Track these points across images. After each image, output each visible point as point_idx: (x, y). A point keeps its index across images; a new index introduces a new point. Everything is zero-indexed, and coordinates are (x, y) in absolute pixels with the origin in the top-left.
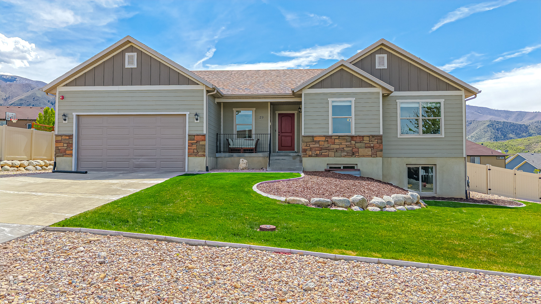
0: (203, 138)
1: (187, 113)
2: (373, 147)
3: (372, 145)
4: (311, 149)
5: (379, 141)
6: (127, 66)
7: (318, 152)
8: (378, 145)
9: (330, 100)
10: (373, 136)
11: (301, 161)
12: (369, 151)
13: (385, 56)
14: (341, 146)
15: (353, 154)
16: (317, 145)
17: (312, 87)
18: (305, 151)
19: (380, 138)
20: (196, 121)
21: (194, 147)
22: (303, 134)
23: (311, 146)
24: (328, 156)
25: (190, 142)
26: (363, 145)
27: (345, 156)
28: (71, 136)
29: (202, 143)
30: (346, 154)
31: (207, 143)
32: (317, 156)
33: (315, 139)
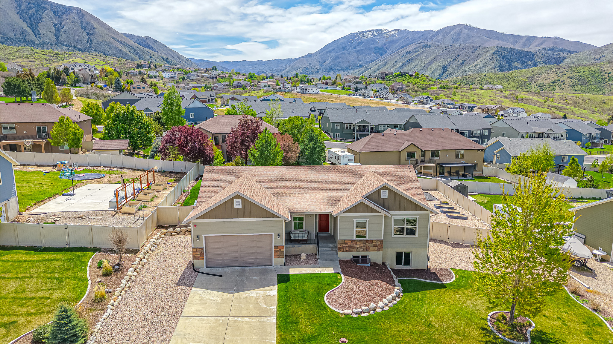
0: (283, 247)
1: (273, 234)
2: (378, 246)
3: (377, 245)
4: (343, 247)
5: (382, 243)
6: (235, 207)
7: (347, 249)
8: (380, 245)
9: (355, 219)
10: (378, 240)
11: (337, 254)
12: (375, 248)
13: (387, 191)
14: (360, 246)
15: (367, 250)
16: (347, 246)
17: (344, 213)
18: (340, 248)
19: (382, 241)
20: (278, 238)
21: (278, 253)
22: (339, 239)
23: (343, 246)
24: (352, 251)
25: (275, 250)
26: (372, 245)
27: (363, 251)
28: (202, 249)
29: (282, 250)
30: (363, 250)
31: (284, 250)
32: (347, 251)
33: (346, 242)
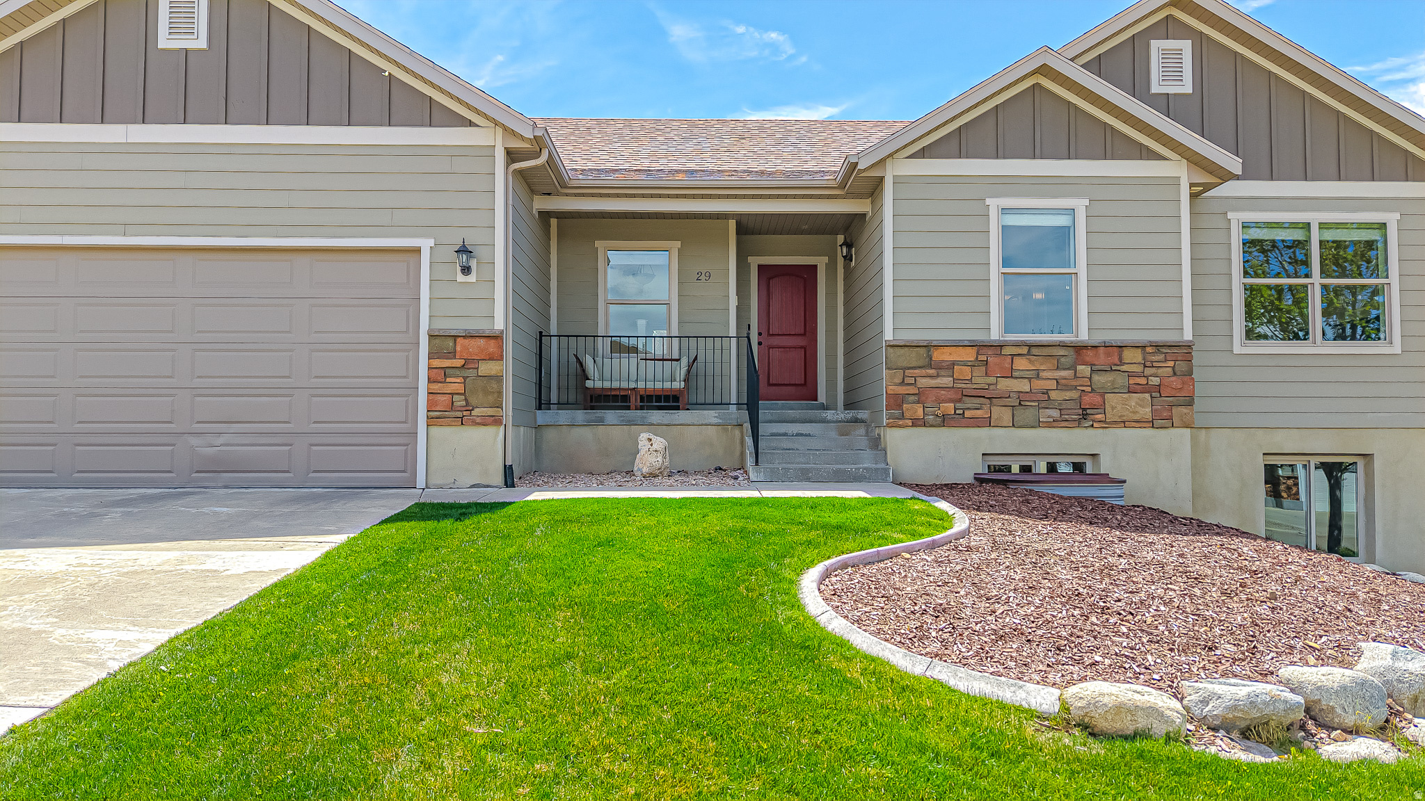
0: (492, 347)
1: (426, 244)
2: (1158, 388)
3: (1155, 381)
4: (920, 396)
5: (1181, 366)
6: (165, 41)
7: (949, 408)
8: (1175, 382)
9: (994, 204)
10: (1158, 347)
11: (876, 444)
12: (1141, 405)
13: (1186, 45)
14: (1039, 385)
15: (1085, 416)
16: (946, 381)
17: (922, 154)
18: (897, 402)
19: (1183, 351)
20: (461, 278)
21: (455, 385)
22: (888, 335)
23: (923, 382)
24: (987, 423)
25: (437, 363)
26: (1121, 380)
27: (1050, 425)
29: (486, 368)
30: (1055, 413)
31: (507, 368)
32: (945, 421)
33: (938, 355)
